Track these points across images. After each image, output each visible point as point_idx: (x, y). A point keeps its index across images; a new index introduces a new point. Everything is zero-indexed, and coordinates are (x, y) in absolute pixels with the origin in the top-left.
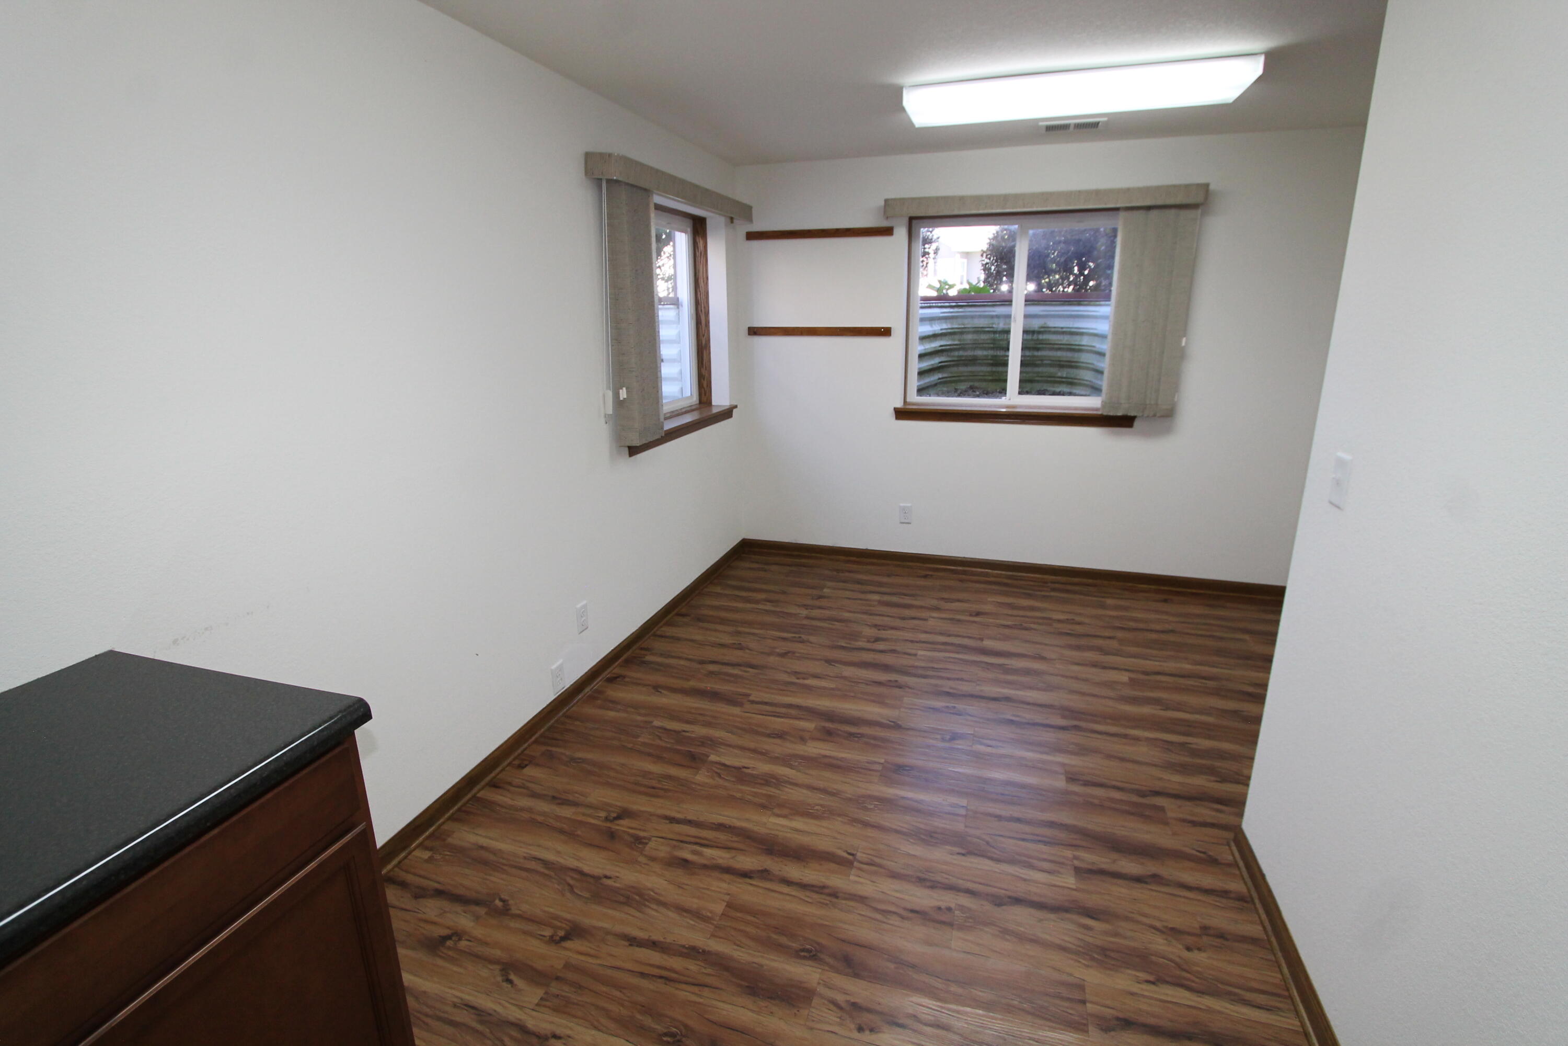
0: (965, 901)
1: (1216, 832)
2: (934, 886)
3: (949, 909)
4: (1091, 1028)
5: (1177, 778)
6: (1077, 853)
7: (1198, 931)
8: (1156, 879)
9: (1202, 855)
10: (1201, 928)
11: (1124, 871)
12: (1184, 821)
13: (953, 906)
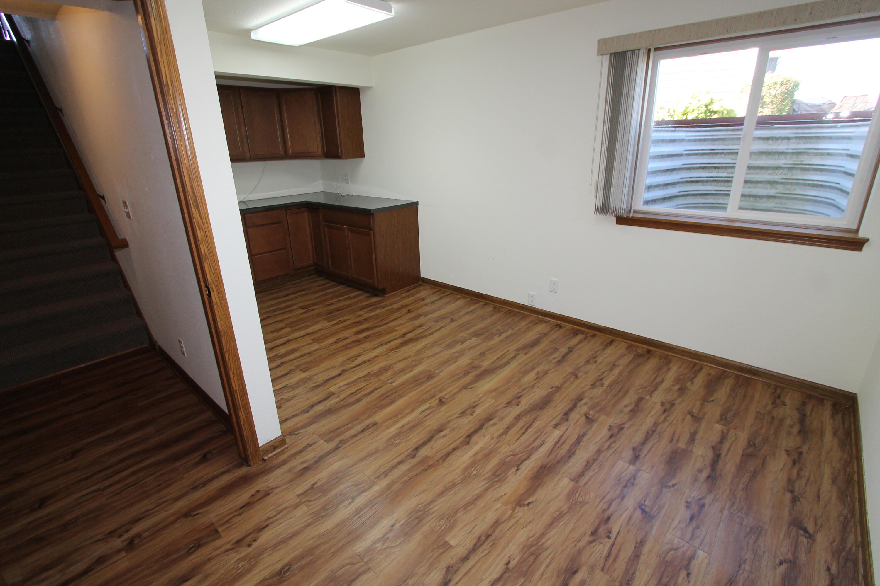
0: (352, 365)
1: (298, 449)
2: (364, 362)
3: (353, 361)
4: (295, 368)
5: (336, 466)
6: (339, 398)
7: (281, 405)
8: (306, 411)
9: (297, 433)
10: (282, 407)
11: (319, 405)
12: (314, 443)
13: (353, 362)
